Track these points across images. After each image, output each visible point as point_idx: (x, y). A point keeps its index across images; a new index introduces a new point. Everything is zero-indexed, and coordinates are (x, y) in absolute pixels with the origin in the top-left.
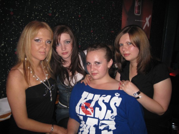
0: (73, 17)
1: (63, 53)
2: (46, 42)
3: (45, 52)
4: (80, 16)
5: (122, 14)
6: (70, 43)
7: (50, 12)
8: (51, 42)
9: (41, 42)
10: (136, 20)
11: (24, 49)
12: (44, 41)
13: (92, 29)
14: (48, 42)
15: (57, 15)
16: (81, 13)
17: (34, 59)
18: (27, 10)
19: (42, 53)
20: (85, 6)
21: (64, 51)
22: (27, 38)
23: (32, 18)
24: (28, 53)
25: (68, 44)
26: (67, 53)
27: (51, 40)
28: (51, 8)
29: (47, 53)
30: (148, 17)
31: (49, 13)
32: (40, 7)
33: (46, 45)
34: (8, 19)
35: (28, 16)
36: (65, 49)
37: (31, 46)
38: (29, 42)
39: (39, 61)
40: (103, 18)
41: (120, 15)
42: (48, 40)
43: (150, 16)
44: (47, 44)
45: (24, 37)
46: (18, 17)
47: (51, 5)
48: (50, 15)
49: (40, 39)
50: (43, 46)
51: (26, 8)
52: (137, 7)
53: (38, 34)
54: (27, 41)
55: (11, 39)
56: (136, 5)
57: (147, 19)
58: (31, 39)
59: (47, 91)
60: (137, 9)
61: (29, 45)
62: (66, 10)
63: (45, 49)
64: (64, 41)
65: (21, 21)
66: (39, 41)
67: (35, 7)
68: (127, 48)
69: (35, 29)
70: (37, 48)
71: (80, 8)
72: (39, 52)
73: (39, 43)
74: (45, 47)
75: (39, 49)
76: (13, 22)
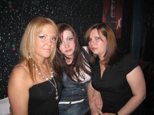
0: (66, 16)
1: (67, 51)
2: (51, 39)
3: (50, 49)
4: (71, 15)
5: (102, 15)
6: (73, 40)
7: (47, 8)
8: (55, 39)
9: (46, 38)
10: (112, 22)
11: (28, 46)
12: (49, 38)
13: (81, 27)
14: (53, 39)
15: (53, 12)
16: (72, 12)
17: (38, 57)
18: (25, 4)
19: (47, 50)
20: (76, 6)
21: (68, 48)
22: (31, 34)
23: (30, 13)
24: (32, 50)
25: (71, 41)
26: (71, 50)
27: (56, 37)
28: (48, 5)
29: (52, 50)
30: (120, 19)
31: (46, 10)
32: (38, 3)
33: (51, 42)
34: (6, 12)
35: (26, 11)
36: (69, 46)
37: (35, 43)
38: (33, 39)
39: (43, 58)
40: (89, 18)
41: (101, 16)
42: (53, 36)
43: (121, 19)
44: (52, 40)
45: (28, 33)
46: (16, 11)
47: (47, 2)
48: (47, 12)
49: (45, 36)
50: (48, 43)
51: (24, 2)
52: (112, 11)
53: (43, 30)
54: (31, 38)
55: (9, 34)
56: (112, 9)
57: (119, 21)
58: (36, 36)
59: (53, 89)
60: (112, 12)
61: (33, 41)
62: (60, 8)
63: (50, 46)
64: (67, 38)
65: (20, 15)
66: (44, 38)
67: (33, 2)
68: (95, 42)
69: (40, 25)
70: (42, 44)
71: (71, 7)
72: (44, 49)
73: (44, 40)
74: (50, 44)
75: (44, 46)
76: (11, 16)
